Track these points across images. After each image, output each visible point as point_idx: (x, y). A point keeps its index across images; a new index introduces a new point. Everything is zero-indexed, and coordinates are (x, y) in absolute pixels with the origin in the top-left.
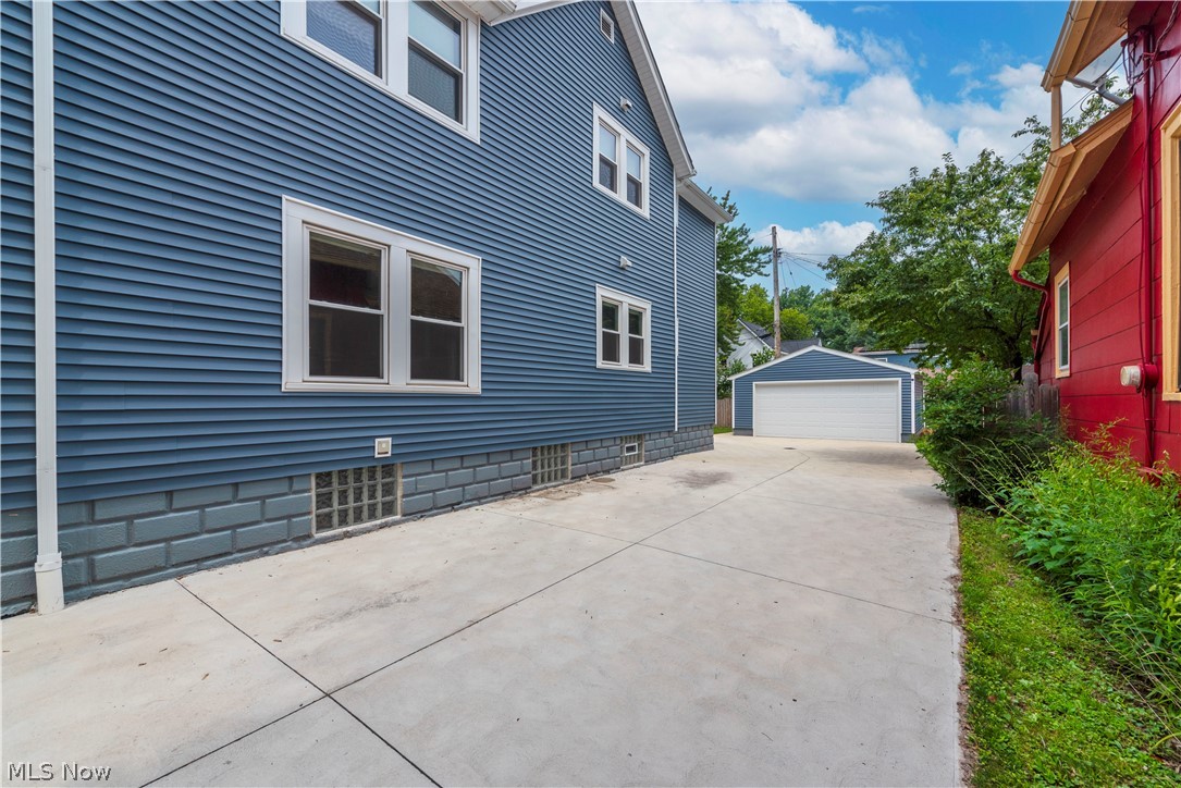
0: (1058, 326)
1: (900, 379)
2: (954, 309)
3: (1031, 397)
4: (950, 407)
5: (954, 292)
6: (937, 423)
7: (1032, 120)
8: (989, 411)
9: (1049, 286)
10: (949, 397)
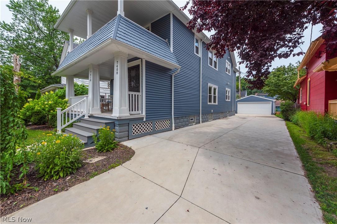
0: (301, 96)
1: (271, 102)
2: (285, 92)
3: (296, 106)
4: (284, 107)
5: (285, 89)
6: (282, 109)
7: (298, 61)
8: (290, 108)
9: (300, 89)
10: (284, 106)
